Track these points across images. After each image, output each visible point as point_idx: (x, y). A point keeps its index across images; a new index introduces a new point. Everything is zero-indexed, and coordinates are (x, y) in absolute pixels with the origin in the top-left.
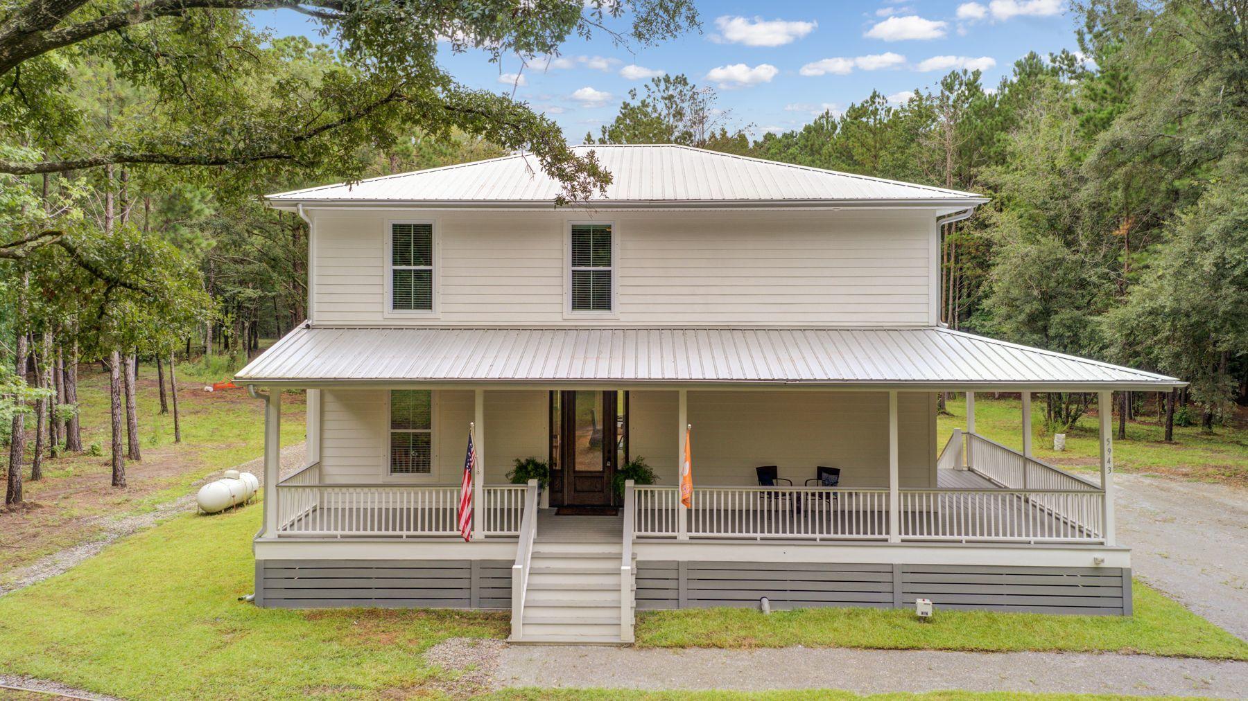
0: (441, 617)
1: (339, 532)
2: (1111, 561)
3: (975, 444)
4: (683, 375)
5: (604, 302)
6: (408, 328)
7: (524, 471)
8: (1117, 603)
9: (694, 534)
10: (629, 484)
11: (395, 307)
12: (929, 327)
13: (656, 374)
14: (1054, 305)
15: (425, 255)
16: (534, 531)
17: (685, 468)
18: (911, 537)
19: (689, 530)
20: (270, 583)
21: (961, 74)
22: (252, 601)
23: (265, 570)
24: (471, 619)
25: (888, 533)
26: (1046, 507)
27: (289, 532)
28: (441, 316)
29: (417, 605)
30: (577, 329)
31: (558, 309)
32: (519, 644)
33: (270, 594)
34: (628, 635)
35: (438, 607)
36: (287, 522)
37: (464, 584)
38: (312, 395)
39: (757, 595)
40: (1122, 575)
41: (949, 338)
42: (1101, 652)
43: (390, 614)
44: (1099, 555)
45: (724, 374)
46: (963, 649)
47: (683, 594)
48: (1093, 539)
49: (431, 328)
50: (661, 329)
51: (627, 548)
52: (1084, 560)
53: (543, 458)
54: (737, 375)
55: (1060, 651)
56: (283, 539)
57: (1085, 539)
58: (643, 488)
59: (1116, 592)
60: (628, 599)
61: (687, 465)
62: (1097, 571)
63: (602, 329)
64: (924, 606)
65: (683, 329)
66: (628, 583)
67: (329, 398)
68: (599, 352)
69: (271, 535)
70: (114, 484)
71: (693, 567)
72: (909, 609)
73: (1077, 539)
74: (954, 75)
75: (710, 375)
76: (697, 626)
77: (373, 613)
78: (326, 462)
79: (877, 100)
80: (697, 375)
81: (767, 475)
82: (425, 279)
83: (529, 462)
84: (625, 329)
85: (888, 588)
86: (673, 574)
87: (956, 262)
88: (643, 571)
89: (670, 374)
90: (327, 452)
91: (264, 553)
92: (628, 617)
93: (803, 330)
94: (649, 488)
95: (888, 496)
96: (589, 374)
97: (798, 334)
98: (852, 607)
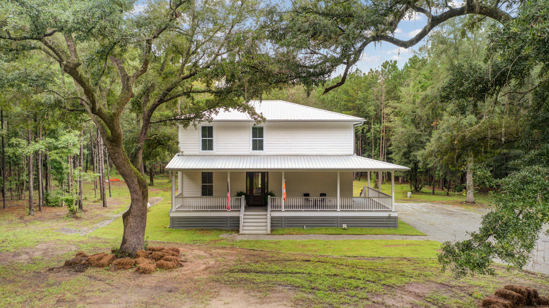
0: (220, 230)
1: (192, 210)
2: (393, 215)
3: (370, 190)
4: (283, 167)
5: (261, 148)
6: (206, 156)
7: (240, 194)
8: (394, 225)
9: (286, 209)
10: (269, 196)
11: (202, 150)
12: (351, 155)
13: (276, 167)
14: (412, 149)
15: (211, 135)
16: (244, 209)
17: (284, 191)
18: (343, 209)
19: (285, 208)
20: (174, 223)
21: (390, 62)
22: (169, 227)
23: (173, 219)
24: (228, 231)
25: (337, 208)
26: (377, 201)
27: (178, 209)
28: (216, 152)
29: (213, 228)
30: (254, 156)
31: (248, 150)
32: (242, 234)
33: (174, 225)
34: (269, 232)
35: (220, 228)
36: (177, 207)
37: (226, 222)
38: (180, 174)
39: (302, 225)
40: (396, 218)
41: (355, 158)
42: (386, 234)
43: (207, 230)
44: (390, 213)
45: (294, 167)
46: (352, 234)
47: (283, 224)
48: (389, 209)
49: (213, 155)
50: (277, 156)
51: (269, 212)
52: (386, 214)
53: (245, 191)
54: (297, 167)
55: (376, 234)
56: (177, 211)
57: (387, 209)
58: (273, 197)
59: (394, 222)
60: (269, 224)
61: (285, 190)
62: (389, 217)
63: (261, 156)
64: (345, 226)
65: (283, 156)
66: (269, 220)
67: (184, 175)
68: (261, 162)
69: (174, 210)
70: (104, 206)
71: (286, 218)
72: (341, 228)
73: (385, 209)
74: (387, 63)
75: (290, 167)
76: (287, 231)
77: (202, 230)
78: (184, 193)
79: (358, 71)
80: (287, 167)
81: (307, 195)
82: (211, 142)
83: (241, 192)
84: (267, 156)
85: (336, 222)
86: (281, 220)
87: (386, 133)
88: (272, 218)
89: (280, 167)
90: (184, 190)
91: (172, 215)
92: (269, 228)
93: (317, 156)
94: (274, 197)
95: (337, 199)
96: (258, 167)
97: (315, 157)
98: (326, 227)
